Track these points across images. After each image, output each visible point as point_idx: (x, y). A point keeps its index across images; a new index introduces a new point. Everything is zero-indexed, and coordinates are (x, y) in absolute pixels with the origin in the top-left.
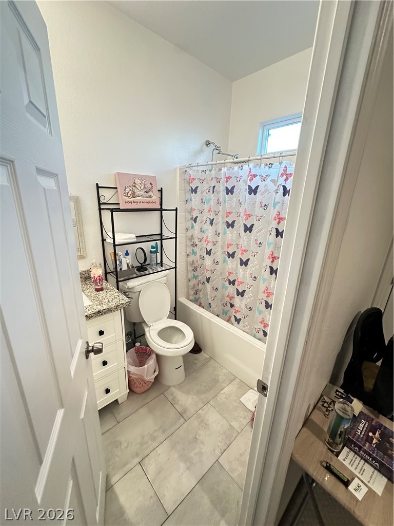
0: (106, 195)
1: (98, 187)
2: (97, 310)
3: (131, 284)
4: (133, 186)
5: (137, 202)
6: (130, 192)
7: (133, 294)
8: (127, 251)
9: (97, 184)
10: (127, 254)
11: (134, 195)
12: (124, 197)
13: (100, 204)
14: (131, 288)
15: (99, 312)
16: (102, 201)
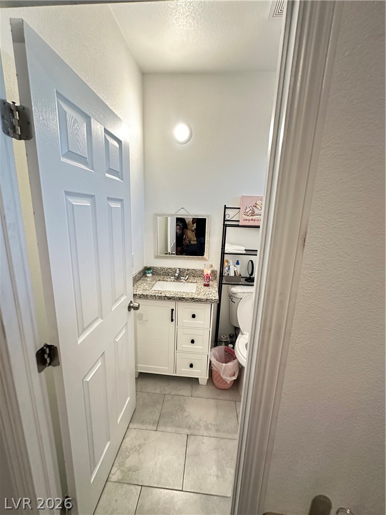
0: (231, 214)
1: (225, 208)
2: (192, 297)
3: (236, 289)
4: (254, 206)
5: (255, 220)
6: (250, 211)
7: (236, 299)
8: (238, 261)
9: (225, 206)
10: (238, 263)
11: (253, 214)
12: (244, 216)
13: (224, 221)
14: (234, 293)
15: (193, 299)
16: (227, 218)
